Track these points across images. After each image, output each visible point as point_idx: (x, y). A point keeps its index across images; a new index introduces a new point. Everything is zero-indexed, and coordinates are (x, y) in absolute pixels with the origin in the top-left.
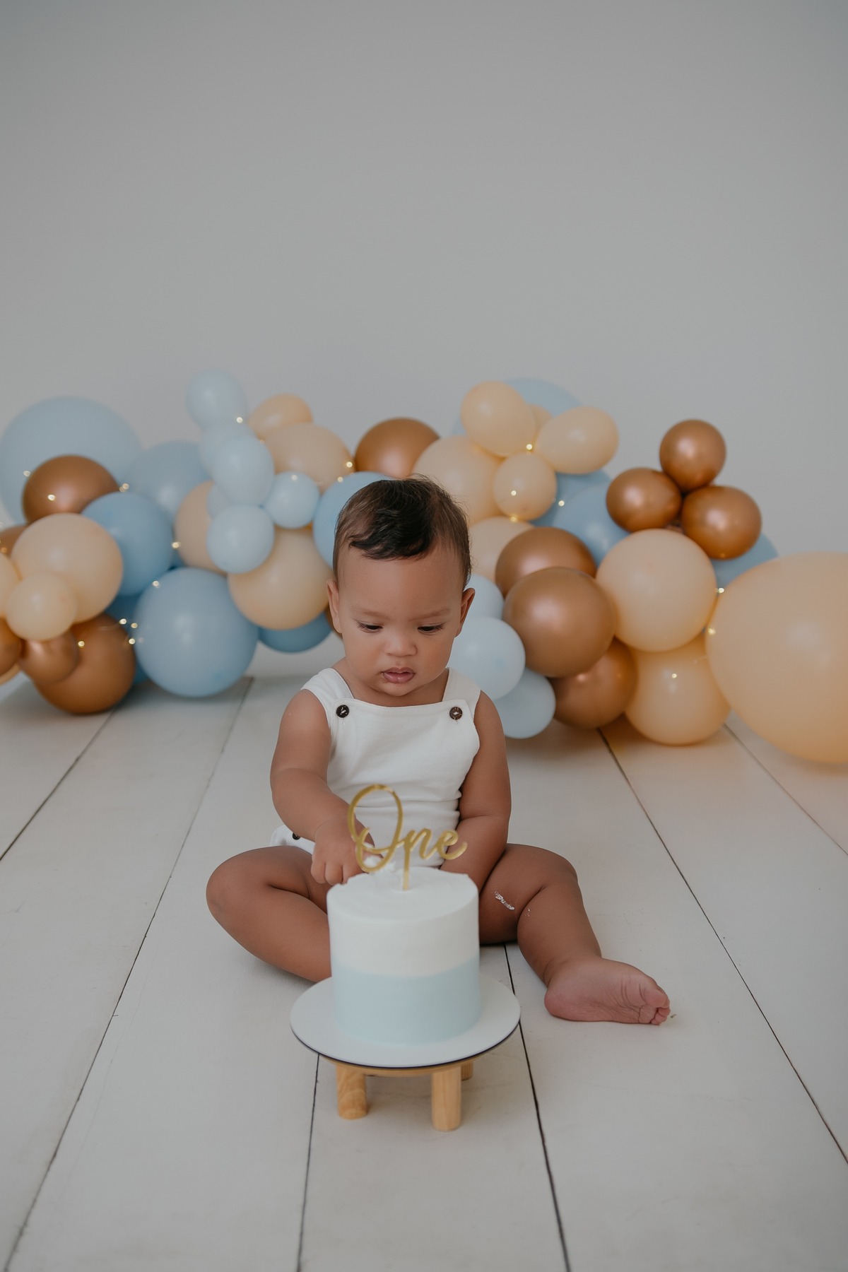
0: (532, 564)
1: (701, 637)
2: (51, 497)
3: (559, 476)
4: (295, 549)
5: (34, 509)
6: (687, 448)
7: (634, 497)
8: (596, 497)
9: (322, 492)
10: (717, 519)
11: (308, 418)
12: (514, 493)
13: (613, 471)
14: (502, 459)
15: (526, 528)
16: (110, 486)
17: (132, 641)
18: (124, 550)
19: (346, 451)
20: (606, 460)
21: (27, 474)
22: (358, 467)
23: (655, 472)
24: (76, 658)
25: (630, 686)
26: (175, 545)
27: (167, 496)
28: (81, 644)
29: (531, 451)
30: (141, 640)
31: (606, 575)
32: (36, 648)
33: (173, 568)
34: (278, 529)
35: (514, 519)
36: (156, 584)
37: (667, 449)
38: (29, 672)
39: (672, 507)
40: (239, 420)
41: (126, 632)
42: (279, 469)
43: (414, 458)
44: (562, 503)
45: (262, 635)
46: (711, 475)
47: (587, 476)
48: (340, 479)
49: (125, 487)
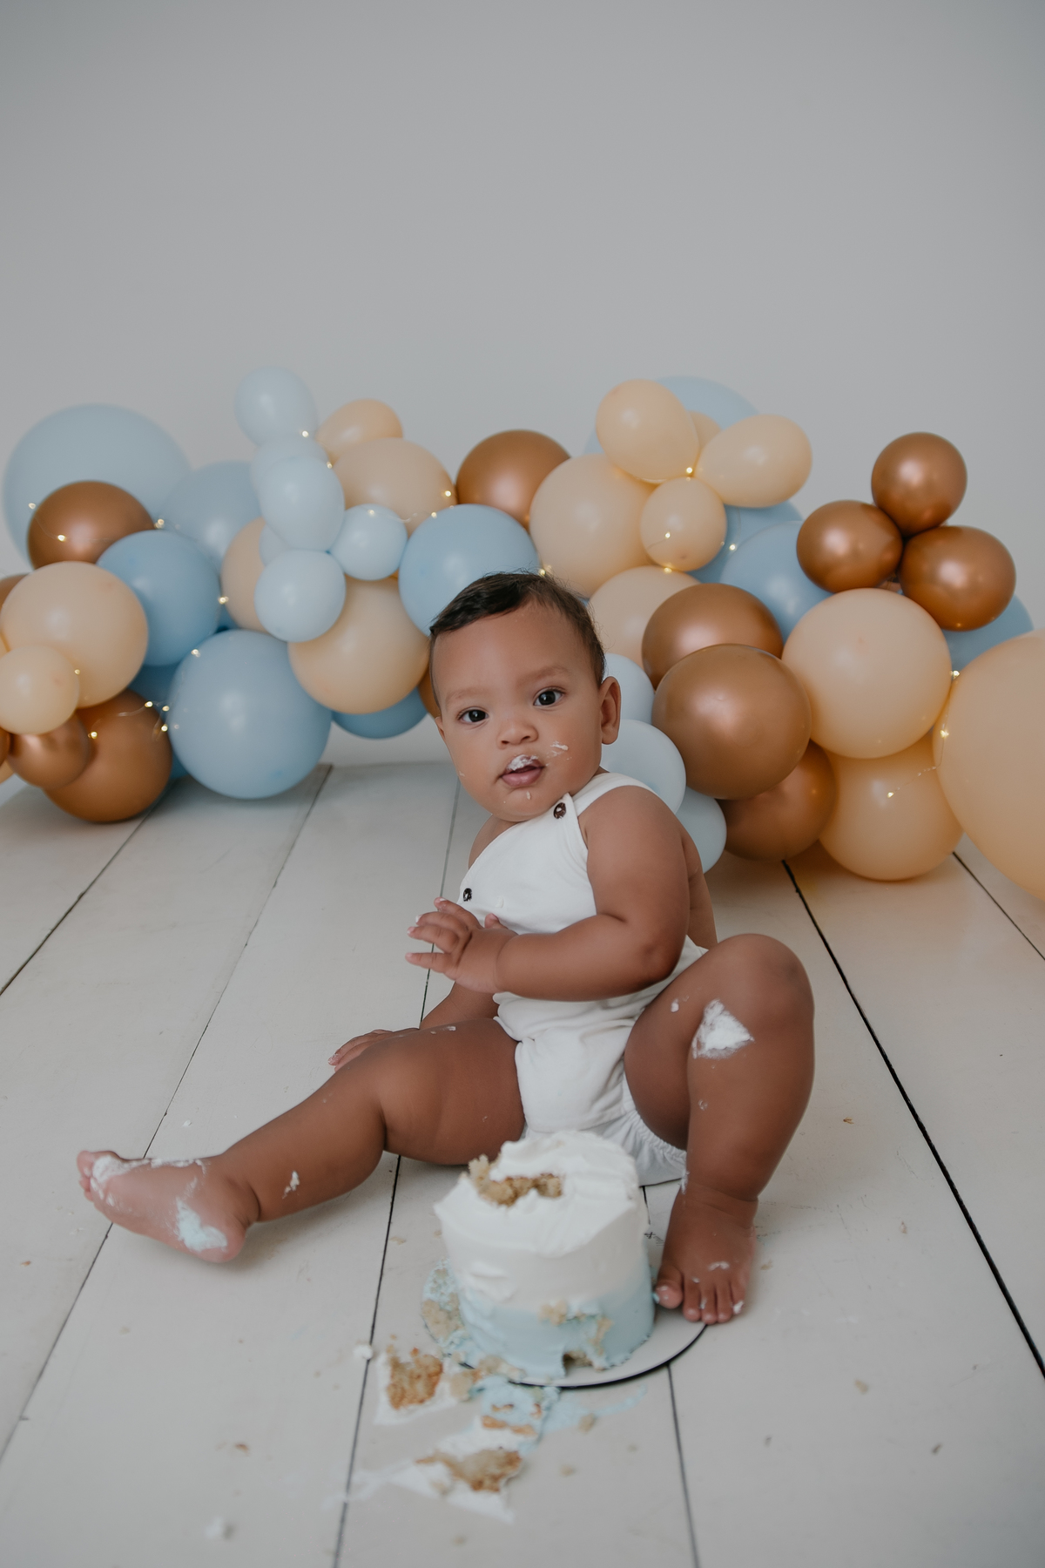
0: (696, 638)
1: (927, 740)
2: (61, 538)
3: (729, 509)
4: (374, 609)
5: (41, 551)
6: (911, 472)
7: (836, 542)
8: (782, 541)
9: (410, 532)
10: (953, 573)
11: (397, 433)
12: (668, 535)
13: (805, 504)
14: (653, 487)
15: (687, 583)
16: (140, 521)
17: (164, 728)
18: (149, 611)
19: (446, 476)
20: (794, 488)
21: (32, 506)
22: (460, 497)
23: (865, 507)
24: (90, 752)
25: (827, 805)
26: (222, 600)
27: (216, 534)
28: (94, 735)
29: (691, 475)
30: (176, 727)
31: (797, 653)
32: (33, 743)
33: (222, 629)
34: (351, 582)
35: (667, 570)
36: (195, 652)
37: (883, 473)
38: (25, 775)
39: (890, 557)
40: (305, 434)
41: (158, 716)
42: (351, 501)
43: (533, 486)
44: (733, 547)
45: (337, 717)
46: (947, 511)
47: (770, 509)
48: (434, 514)
49: (160, 523)
